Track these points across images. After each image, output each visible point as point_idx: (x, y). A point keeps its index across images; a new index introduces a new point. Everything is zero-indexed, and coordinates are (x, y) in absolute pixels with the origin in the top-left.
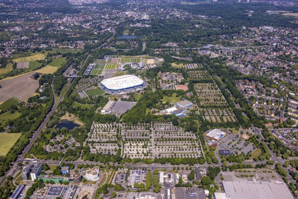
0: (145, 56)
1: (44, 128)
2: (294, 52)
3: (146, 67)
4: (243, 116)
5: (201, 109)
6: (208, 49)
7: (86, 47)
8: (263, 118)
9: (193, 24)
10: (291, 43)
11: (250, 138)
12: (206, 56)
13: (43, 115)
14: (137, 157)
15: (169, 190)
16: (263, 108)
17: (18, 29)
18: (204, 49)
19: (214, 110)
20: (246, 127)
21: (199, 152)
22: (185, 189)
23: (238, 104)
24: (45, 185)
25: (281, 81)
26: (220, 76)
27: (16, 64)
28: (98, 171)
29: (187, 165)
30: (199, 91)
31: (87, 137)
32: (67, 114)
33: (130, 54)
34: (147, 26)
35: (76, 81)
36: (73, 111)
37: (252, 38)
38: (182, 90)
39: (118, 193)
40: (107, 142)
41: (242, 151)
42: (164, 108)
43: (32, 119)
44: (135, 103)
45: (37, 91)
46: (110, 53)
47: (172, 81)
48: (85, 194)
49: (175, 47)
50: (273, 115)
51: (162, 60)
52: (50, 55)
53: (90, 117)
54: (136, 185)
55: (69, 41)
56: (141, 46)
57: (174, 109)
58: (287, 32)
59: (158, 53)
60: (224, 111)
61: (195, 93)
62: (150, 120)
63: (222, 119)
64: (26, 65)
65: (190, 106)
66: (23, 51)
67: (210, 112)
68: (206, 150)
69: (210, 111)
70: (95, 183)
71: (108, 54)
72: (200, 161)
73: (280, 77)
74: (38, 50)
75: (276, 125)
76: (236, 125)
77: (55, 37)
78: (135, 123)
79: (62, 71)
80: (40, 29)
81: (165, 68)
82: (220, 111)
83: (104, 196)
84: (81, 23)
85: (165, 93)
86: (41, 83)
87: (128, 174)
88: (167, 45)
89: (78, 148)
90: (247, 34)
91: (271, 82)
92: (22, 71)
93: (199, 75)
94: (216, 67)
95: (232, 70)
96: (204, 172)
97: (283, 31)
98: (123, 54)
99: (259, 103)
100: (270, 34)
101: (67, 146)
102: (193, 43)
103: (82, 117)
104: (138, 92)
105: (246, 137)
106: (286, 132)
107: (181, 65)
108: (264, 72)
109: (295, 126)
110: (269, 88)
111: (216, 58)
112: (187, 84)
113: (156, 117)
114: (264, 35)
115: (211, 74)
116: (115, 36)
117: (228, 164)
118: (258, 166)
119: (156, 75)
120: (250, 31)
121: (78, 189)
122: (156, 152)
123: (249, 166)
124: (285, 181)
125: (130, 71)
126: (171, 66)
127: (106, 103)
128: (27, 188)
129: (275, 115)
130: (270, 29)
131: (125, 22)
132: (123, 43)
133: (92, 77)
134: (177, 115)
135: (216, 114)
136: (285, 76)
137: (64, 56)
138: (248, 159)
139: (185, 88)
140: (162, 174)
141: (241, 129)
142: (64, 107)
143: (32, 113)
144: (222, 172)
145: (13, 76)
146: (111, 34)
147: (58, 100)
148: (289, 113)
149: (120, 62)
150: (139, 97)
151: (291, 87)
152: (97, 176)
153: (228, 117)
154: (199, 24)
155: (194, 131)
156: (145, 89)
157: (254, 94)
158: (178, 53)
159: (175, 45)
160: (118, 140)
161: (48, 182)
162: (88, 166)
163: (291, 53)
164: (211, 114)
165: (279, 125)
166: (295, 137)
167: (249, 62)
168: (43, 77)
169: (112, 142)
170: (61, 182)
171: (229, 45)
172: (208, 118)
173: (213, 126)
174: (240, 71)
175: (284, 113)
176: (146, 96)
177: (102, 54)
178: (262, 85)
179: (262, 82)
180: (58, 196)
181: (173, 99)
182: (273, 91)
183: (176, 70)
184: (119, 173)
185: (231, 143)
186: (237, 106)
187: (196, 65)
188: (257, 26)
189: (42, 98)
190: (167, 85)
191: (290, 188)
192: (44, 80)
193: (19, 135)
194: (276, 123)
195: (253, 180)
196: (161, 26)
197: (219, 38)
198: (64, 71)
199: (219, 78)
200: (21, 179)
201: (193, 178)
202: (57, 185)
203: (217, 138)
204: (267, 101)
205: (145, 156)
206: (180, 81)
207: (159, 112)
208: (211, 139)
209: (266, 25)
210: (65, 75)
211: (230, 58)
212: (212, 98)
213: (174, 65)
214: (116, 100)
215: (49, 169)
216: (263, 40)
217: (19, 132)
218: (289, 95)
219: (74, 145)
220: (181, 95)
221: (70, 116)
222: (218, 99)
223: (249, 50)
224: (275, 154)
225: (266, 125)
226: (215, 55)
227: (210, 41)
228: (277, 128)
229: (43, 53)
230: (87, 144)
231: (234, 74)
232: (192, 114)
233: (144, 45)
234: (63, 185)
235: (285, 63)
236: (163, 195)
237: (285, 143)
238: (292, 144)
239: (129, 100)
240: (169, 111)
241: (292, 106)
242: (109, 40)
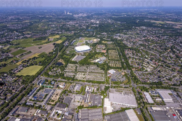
0: (94, 38)
1: (50, 65)
2: (152, 38)
3: (93, 42)
4: (124, 65)
5: (109, 61)
6: (117, 36)
7: (74, 34)
8: (132, 66)
9: (114, 25)
10: (151, 34)
11: (125, 75)
12: (116, 39)
13: (52, 60)
14: (80, 79)
15: (88, 95)
16: (133, 62)
17: (53, 26)
18: (116, 36)
19: (113, 61)
20: (125, 69)
21: (104, 79)
22: (94, 94)
23: (124, 60)
24: (44, 88)
25: (143, 50)
26: (119, 47)
27: (49, 39)
28: (64, 84)
29: (98, 84)
30: (110, 53)
31: (65, 69)
32: (61, 59)
33: (89, 37)
34: (97, 26)
35: (67, 47)
36: (63, 58)
37: (136, 31)
39: (69, 94)
40: (71, 72)
41: (121, 80)
42: (95, 59)
43: (48, 61)
44: (85, 56)
45: (53, 50)
46: (82, 36)
47: (101, 49)
48: (57, 93)
49: (106, 35)
50: (136, 65)
51: (99, 40)
52: (61, 36)
53: (68, 61)
54: (76, 91)
55: (69, 31)
56: (93, 34)
57: (99, 60)
58: (151, 29)
59: (99, 37)
60: (117, 62)
61: (108, 54)
62: (89, 64)
63: (116, 65)
64: (52, 40)
65: (105, 59)
66: (53, 34)
67: (112, 62)
68: (107, 78)
69: (112, 61)
70: (62, 88)
71: (81, 37)
72: (103, 83)
73: (143, 49)
74: (58, 34)
75: (137, 69)
76: (121, 68)
77: (65, 29)
78: (83, 65)
79: (63, 42)
80: (61, 26)
81: (100, 43)
82: (116, 62)
83: (64, 95)
84: (75, 24)
85: (97, 53)
86: (55, 47)
87: (75, 86)
88: (103, 34)
89: (60, 74)
90: (134, 30)
91: (139, 51)
92: (51, 42)
93: (111, 47)
94: (119, 43)
95: (124, 45)
96: (103, 88)
97: (149, 28)
98: (86, 37)
99: (132, 59)
100: (143, 30)
101: (56, 73)
102: (112, 33)
103: (65, 61)
104: (88, 52)
105: (123, 74)
106: (140, 73)
107: (106, 42)
108: (137, 46)
109: (145, 70)
110: (137, 53)
111: (120, 40)
112: (106, 50)
113: (91, 63)
114: (141, 30)
115: (116, 46)
116: (85, 30)
117: (114, 85)
118: (125, 87)
119: (96, 46)
120: (136, 28)
121: (55, 91)
122: (88, 77)
123: (121, 87)
124: (135, 96)
125: (87, 44)
126: (102, 42)
127: (75, 56)
128: (38, 89)
129: (138, 65)
130: (144, 28)
131: (90, 24)
132: (87, 32)
133: (73, 45)
134: (99, 63)
135: (114, 63)
136: (146, 48)
137: (66, 37)
138: (122, 83)
139: (105, 51)
140: (87, 87)
141: (122, 70)
142: (60, 57)
143: (48, 58)
144: (110, 89)
145: (47, 43)
146: (84, 29)
147: (59, 53)
148: (143, 65)
149: (84, 40)
150: (87, 54)
151: (147, 53)
152: (63, 86)
153: (118, 65)
154: (117, 25)
155: (104, 70)
156: (90, 51)
157: (131, 55)
158: (106, 37)
159: (106, 34)
160: (76, 71)
161: (46, 87)
162: (62, 81)
163: (150, 38)
164: (112, 63)
165: (138, 69)
166: (144, 75)
167: (132, 42)
168: (56, 44)
169: (73, 72)
170: (50, 87)
171: (126, 34)
172: (110, 64)
173: (112, 68)
174: (128, 45)
175: (141, 64)
176: (89, 54)
177: (79, 36)
178: (135, 52)
179: (135, 50)
180: (47, 93)
181: (99, 56)
182: (139, 55)
183: (103, 44)
184: (72, 85)
185: (117, 76)
186: (123, 60)
187: (111, 42)
188: (139, 26)
189: (53, 53)
190: (99, 50)
191: (136, 99)
193: (42, 66)
194: (137, 68)
195: (122, 94)
196: (102, 26)
197: (123, 31)
198: (64, 43)
199: (119, 48)
200: (37, 85)
201: (98, 90)
202: (49, 88)
203: (112, 73)
204: (136, 59)
205: (83, 78)
206: (104, 48)
207: (93, 61)
208: (109, 73)
209: (143, 26)
211: (125, 39)
212: (114, 56)
213: (103, 42)
214: (79, 55)
215: (48, 81)
216: (140, 32)
217: (42, 65)
218: (145, 57)
219: (59, 72)
220: (103, 54)
221: (61, 60)
222: (116, 56)
223: (133, 36)
224: (134, 82)
225: (133, 69)
226: (119, 38)
227: (119, 32)
228: (137, 71)
229: (59, 35)
230: (64, 72)
231: (125, 47)
232: (105, 63)
234: (51, 89)
235: (147, 42)
236: (85, 96)
237: (139, 78)
238: (142, 78)
239: (83, 55)
240: (97, 61)
241: (146, 61)
242: (83, 31)
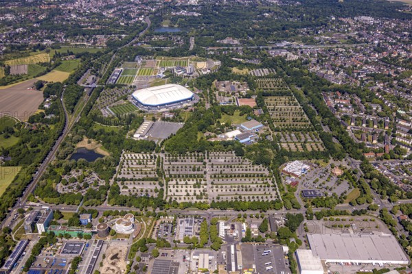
0: (194, 57)
1: (52, 160)
2: (403, 54)
3: (196, 73)
4: (334, 143)
5: (275, 133)
6: (282, 48)
7: (108, 44)
8: (361, 146)
9: (261, 13)
10: (399, 41)
11: (344, 174)
12: (280, 58)
13: (51, 141)
14: (187, 201)
15: (232, 247)
16: (361, 132)
17: (9, 17)
18: (278, 48)
19: (293, 135)
20: (338, 158)
21: (274, 193)
22: (255, 244)
23: (327, 126)
24: (57, 241)
25: (385, 93)
26: (300, 86)
27: (9, 67)
28: (132, 220)
29: (258, 212)
30: (272, 107)
31: (114, 172)
32: (86, 140)
33: (173, 54)
34: (196, 15)
35: (97, 93)
36: (93, 135)
37: (344, 33)
38: (248, 106)
39: (161, 251)
40: (143, 180)
41: (334, 191)
42: (223, 132)
43: (36, 146)
44: (181, 124)
45: (41, 107)
46: (144, 53)
47: (233, 94)
48: (115, 252)
49: (237, 45)
50: (375, 142)
51: (218, 63)
52: (57, 55)
53: (118, 143)
54: (186, 240)
55: (84, 35)
56: (188, 43)
57: (236, 133)
58: (393, 25)
59: (212, 53)
60: (307, 135)
61: (266, 111)
62: (204, 148)
63: (304, 147)
65: (259, 129)
66: (19, 50)
67: (288, 138)
68: (283, 190)
69: (287, 135)
70: (128, 236)
71: (141, 54)
72: (275, 205)
73: (385, 88)
74: (42, 48)
75: (380, 155)
76: (325, 156)
77: (64, 29)
78: (182, 153)
79: (76, 77)
80: (42, 17)
81: (223, 74)
82: (302, 135)
83: (142, 255)
84: (102, 9)
85: (223, 110)
86: (47, 95)
87: (174, 224)
88: (225, 41)
89: (103, 187)
90: (337, 27)
91: (372, 95)
92: (19, 78)
93: (271, 85)
94: (295, 73)
95: (317, 78)
96: (281, 221)
97: (388, 23)
98: (162, 55)
99: (356, 125)
100: (369, 28)
101: (86, 186)
102: (261, 39)
103: (107, 144)
104: (186, 108)
105: (338, 172)
106: (394, 165)
107: (245, 71)
108: (362, 82)
109: (406, 156)
110: (369, 104)
111: (295, 61)
112: (254, 97)
113: (212, 144)
114: (362, 29)
115: (288, 83)
116: (150, 29)
117: (314, 210)
118: (355, 213)
119: (210, 84)
120: (341, 22)
121: (105, 246)
122: (213, 193)
123: (344, 213)
124: (394, 233)
125: (173, 79)
126: (231, 71)
127: (141, 124)
128: (32, 244)
129: (379, 141)
130: (370, 20)
131: (165, 9)
132: (161, 38)
133: (120, 86)
134: (241, 141)
135: (296, 140)
136: (392, 86)
137: (78, 56)
138: (341, 202)
139: (251, 103)
140: (222, 223)
141: (331, 161)
142: (81, 130)
143: (35, 138)
144: (305, 221)
145: (5, 85)
146: (144, 26)
147: (72, 120)
148: (398, 139)
149: (159, 67)
150: (186, 116)
151: (400, 102)
152: (130, 226)
153: (313, 144)
154: (269, 12)
155: (266, 164)
156: (195, 105)
157: (349, 111)
158: (241, 54)
159: (236, 42)
160: (160, 175)
161: (61, 236)
162: (117, 213)
163: (399, 54)
164: (289, 140)
165: (383, 156)
166: (406, 172)
167: (341, 67)
168: (49, 86)
169: (151, 179)
170: (80, 236)
171: (313, 42)
172: (284, 145)
173: (292, 156)
174: (328, 79)
175: (390, 138)
176: (197, 114)
177: (133, 54)
178: (359, 99)
179: (359, 96)
180: (77, 255)
181: (235, 119)
182: (375, 108)
183: (238, 78)
184: (162, 223)
185: (317, 180)
186: (326, 129)
187: (266, 70)
188: (352, 15)
189: (49, 117)
190: (227, 99)
191: (401, 243)
192: (51, 90)
193: (19, 168)
194: (380, 152)
195: (349, 232)
196: (216, 15)
197: (298, 33)
198: (78, 79)
199: (299, 89)
200: (23, 231)
201: (266, 230)
202: (75, 239)
203: (299, 173)
204: (367, 122)
205: (197, 198)
206: (244, 92)
207: (215, 137)
208: (290, 175)
209: (364, 14)
210: (80, 83)
211: (314, 60)
212: (291, 118)
213: (235, 70)
214: (154, 120)
215: (62, 217)
216: (360, 36)
217: (17, 165)
218: (397, 114)
219: (96, 184)
220: (246, 112)
221: (89, 142)
222: (299, 118)
223: (340, 50)
224: (379, 195)
225: (367, 156)
226: (293, 57)
227: (286, 37)
228: (381, 159)
229: (48, 52)
230: (115, 183)
231: (320, 83)
232: (263, 140)
233: (192, 41)
234: (83, 240)
235: (391, 69)
236: (224, 253)
237: (392, 180)
238: (402, 181)
239: (173, 120)
240: (231, 135)
241: (402, 128)
242: (141, 34)
